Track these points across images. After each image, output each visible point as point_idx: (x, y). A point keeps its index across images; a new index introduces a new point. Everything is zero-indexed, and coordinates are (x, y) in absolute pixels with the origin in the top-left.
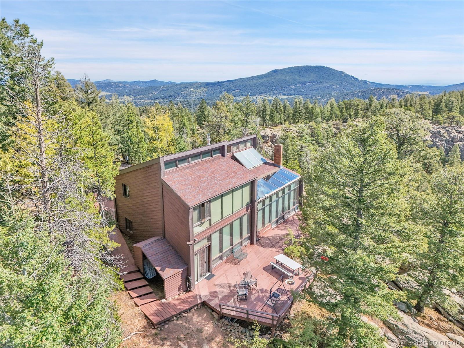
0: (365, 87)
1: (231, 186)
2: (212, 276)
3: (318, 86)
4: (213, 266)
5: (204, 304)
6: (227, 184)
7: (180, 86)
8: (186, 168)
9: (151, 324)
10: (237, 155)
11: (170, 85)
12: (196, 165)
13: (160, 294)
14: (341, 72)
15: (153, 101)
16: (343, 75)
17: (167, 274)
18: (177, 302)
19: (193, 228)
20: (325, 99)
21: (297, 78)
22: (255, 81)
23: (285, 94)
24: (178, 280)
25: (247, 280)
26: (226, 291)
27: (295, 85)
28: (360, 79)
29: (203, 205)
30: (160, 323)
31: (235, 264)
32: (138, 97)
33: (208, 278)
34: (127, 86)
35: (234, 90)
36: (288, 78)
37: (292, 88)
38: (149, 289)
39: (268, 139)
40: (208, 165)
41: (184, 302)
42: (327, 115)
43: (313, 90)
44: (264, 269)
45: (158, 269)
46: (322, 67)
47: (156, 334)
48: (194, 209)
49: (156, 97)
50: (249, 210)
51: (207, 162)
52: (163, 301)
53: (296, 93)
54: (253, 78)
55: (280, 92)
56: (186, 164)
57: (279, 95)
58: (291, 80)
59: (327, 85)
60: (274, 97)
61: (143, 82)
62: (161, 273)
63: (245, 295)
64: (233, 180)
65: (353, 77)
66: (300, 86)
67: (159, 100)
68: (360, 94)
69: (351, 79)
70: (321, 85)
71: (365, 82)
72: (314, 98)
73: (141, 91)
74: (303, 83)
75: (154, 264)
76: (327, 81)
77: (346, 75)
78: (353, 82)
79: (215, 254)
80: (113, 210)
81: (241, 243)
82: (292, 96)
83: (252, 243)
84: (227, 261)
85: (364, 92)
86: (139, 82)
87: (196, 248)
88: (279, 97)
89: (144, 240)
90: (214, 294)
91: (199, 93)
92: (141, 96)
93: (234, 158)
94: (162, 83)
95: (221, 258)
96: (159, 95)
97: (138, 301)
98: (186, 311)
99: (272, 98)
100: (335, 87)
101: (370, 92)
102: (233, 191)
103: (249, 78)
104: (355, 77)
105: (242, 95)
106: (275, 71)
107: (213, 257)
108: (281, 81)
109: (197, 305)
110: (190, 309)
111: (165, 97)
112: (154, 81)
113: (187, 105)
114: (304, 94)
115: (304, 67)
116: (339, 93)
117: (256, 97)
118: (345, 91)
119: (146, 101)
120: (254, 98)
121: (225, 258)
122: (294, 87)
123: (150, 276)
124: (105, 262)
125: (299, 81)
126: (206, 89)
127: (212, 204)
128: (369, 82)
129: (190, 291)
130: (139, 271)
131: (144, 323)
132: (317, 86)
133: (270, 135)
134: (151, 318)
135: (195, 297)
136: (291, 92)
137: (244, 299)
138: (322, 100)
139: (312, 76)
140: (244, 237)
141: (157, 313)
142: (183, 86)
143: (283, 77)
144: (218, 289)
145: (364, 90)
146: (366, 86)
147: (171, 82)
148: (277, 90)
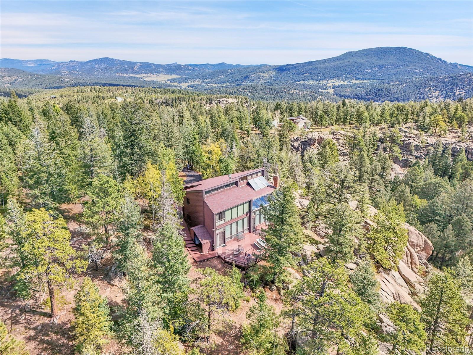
0: (453, 71)
1: (236, 204)
2: (225, 245)
3: (398, 69)
4: (226, 241)
5: (219, 256)
6: (235, 203)
7: (248, 69)
8: (216, 194)
9: (195, 261)
10: (250, 182)
11: (238, 68)
12: (221, 192)
13: (200, 251)
14: (426, 53)
15: (220, 85)
16: (429, 57)
17: (203, 242)
18: (207, 254)
19: (215, 223)
20: (404, 85)
21: (374, 61)
22: (327, 64)
23: (359, 79)
24: (209, 245)
25: (240, 249)
26: (230, 252)
27: (371, 68)
28: (448, 61)
29: (221, 213)
30: (199, 261)
31: (238, 241)
32: (206, 81)
33: (223, 246)
34: (196, 68)
35: (304, 74)
36: (364, 61)
37: (367, 72)
38: (196, 248)
39: (315, 142)
40: (227, 192)
41: (210, 254)
42: (376, 119)
43: (391, 75)
44: (251, 245)
45: (200, 239)
46: (405, 48)
47: (197, 265)
48: (216, 215)
49: (223, 81)
50: (248, 215)
51: (227, 190)
52: (202, 253)
53: (372, 78)
54: (324, 61)
55: (354, 77)
56: (216, 192)
57: (352, 80)
58: (367, 63)
59: (409, 69)
60: (347, 81)
61: (211, 65)
62: (201, 241)
63: (237, 254)
64: (239, 201)
65: (440, 59)
66: (377, 69)
67: (226, 84)
68: (446, 80)
69: (438, 62)
70: (401, 69)
71: (455, 65)
72: (392, 83)
73: (209, 75)
74: (381, 67)
75: (199, 237)
76: (409, 64)
77: (432, 57)
78: (440, 65)
79: (227, 235)
80: (182, 212)
81: (243, 232)
82: (366, 81)
83: (250, 232)
84: (234, 240)
85: (452, 77)
86: (208, 64)
87: (217, 232)
88: (352, 82)
89: (196, 226)
90: (224, 253)
91: (266, 77)
92: (209, 80)
93: (248, 184)
94: (230, 65)
95: (231, 238)
96: (226, 79)
97: (191, 252)
98: (210, 258)
99: (344, 83)
100: (418, 71)
101: (458, 78)
102: (244, 204)
103: (321, 61)
104: (443, 59)
105: (312, 79)
106: (350, 54)
107: (226, 237)
108: (356, 65)
109: (216, 257)
110: (213, 258)
111: (233, 81)
112: (223, 64)
113: (253, 90)
114: (381, 78)
115: (383, 48)
116: (421, 78)
117: (326, 81)
118: (429, 76)
119: (213, 85)
120: (324, 82)
121: (233, 238)
122: (369, 71)
123: (197, 243)
124: (179, 234)
125: (376, 64)
126: (274, 73)
127: (226, 212)
128: (460, 65)
129: (214, 251)
130: (192, 240)
131: (193, 261)
132: (395, 70)
133: (317, 138)
134: (196, 259)
135: (216, 253)
136: (366, 77)
137: (237, 256)
138: (401, 86)
139: (392, 59)
140: (245, 228)
141: (198, 258)
142: (251, 69)
143: (359, 60)
144: (226, 251)
145: (451, 76)
146: (456, 70)
147: (239, 65)
148: (350, 74)
